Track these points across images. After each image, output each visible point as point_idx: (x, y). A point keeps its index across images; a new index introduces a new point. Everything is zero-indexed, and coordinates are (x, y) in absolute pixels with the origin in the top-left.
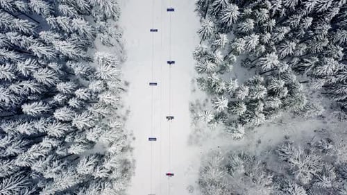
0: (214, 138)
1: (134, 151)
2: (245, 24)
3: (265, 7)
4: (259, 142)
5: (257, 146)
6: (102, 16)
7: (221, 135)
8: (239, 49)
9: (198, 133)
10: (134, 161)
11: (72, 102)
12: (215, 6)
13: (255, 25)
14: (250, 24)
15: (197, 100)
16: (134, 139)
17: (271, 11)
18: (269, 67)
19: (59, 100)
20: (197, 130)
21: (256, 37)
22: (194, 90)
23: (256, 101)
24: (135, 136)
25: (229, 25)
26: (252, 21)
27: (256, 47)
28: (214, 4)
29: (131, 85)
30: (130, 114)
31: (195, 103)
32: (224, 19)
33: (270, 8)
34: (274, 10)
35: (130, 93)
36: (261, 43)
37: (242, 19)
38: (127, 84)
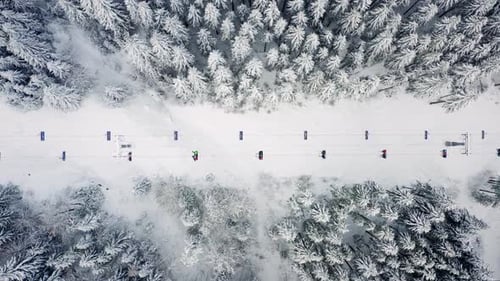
0: (267, 205)
1: (255, 112)
2: (409, 239)
3: (428, 262)
4: (261, 257)
5: (257, 255)
6: (414, 77)
7: (272, 212)
8: (382, 233)
9: (275, 186)
10: (243, 112)
11: (324, 52)
12: (426, 206)
13: (406, 251)
14: (410, 246)
15: (313, 184)
16: (269, 112)
17: (422, 268)
18: (361, 267)
19: (327, 37)
20: (278, 184)
21: (395, 252)
22: (325, 181)
23: (323, 254)
24: (272, 112)
25: (407, 222)
26: (412, 247)
27: (384, 253)
28: (429, 204)
29: (330, 107)
30: (298, 107)
31: (310, 181)
32: (413, 216)
33: (426, 267)
34: (424, 272)
35: (322, 106)
36: (388, 257)
37: (414, 236)
38: (332, 103)
